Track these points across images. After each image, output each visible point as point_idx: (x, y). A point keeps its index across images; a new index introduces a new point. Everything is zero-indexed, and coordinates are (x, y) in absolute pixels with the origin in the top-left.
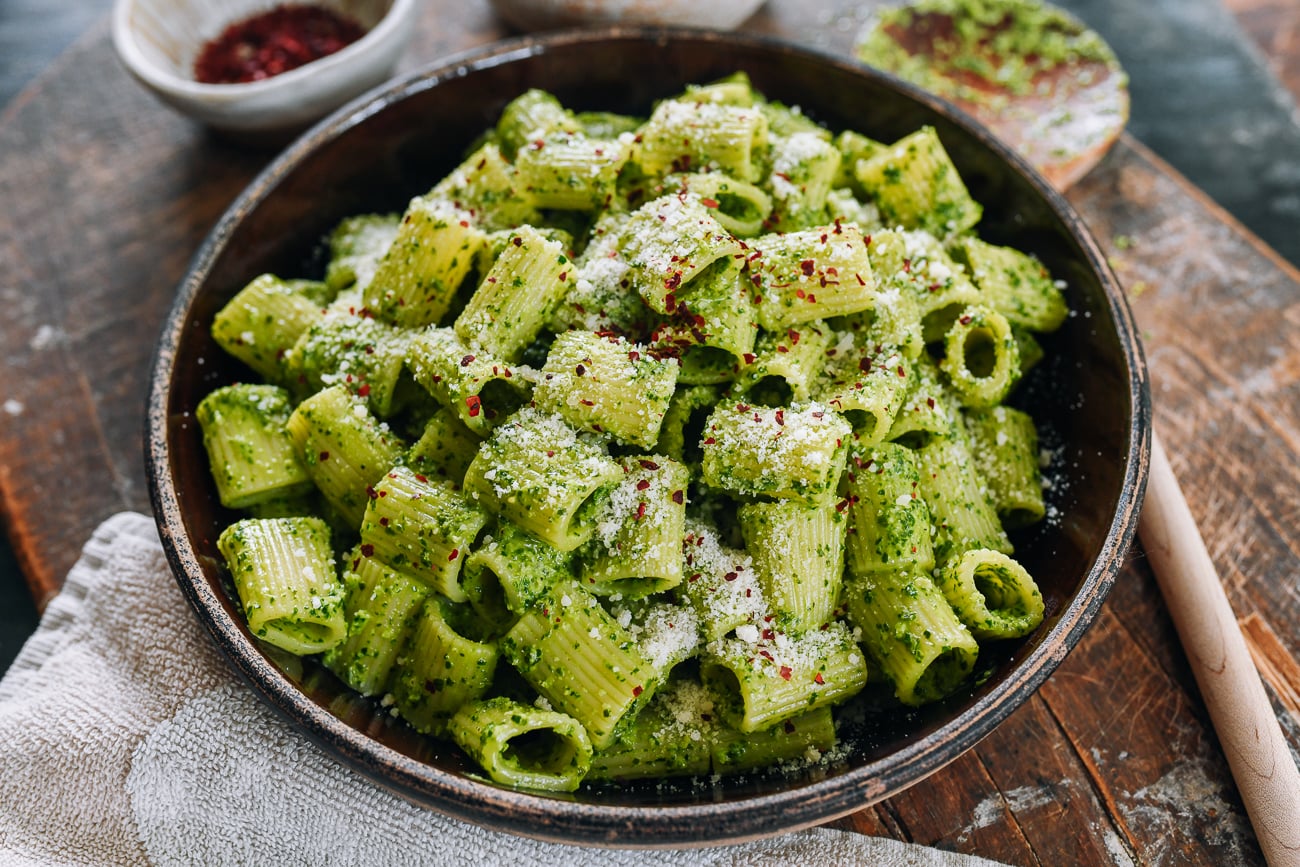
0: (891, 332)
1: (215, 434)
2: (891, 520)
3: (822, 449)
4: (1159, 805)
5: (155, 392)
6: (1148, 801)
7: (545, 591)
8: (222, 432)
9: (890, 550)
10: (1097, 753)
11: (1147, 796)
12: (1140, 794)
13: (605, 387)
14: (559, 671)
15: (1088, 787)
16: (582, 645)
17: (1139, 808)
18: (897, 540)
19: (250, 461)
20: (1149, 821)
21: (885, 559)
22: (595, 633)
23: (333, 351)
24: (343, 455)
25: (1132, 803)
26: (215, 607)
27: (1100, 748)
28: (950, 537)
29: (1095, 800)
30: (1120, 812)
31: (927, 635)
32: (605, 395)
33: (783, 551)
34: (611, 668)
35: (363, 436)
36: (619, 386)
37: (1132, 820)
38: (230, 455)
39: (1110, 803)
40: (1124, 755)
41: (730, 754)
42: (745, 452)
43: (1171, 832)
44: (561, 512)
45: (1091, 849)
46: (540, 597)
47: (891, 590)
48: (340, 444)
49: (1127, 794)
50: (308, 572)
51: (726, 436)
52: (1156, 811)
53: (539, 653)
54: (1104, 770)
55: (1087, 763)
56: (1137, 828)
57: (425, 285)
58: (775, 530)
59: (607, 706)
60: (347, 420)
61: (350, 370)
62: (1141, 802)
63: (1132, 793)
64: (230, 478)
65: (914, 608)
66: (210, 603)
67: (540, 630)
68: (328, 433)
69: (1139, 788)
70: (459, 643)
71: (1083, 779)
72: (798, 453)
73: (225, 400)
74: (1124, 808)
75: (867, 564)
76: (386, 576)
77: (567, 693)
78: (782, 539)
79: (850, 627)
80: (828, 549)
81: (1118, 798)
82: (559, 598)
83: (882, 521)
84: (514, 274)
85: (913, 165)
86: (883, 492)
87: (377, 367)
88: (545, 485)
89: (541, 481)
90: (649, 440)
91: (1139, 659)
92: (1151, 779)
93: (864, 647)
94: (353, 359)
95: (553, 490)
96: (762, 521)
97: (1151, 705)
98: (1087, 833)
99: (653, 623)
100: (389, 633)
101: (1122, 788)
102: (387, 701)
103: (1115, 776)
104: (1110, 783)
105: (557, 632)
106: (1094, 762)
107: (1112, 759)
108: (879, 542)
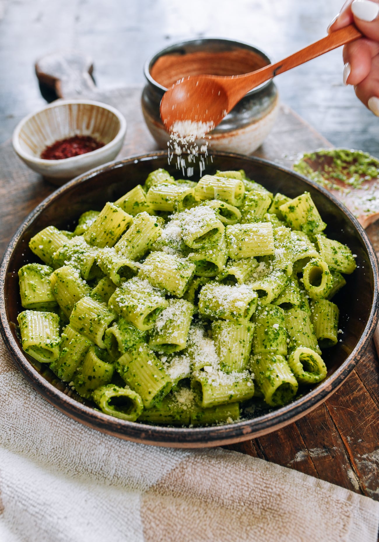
0: (280, 264)
1: (23, 280)
2: (270, 333)
3: (243, 301)
4: (372, 462)
5: (3, 262)
6: (368, 459)
7: (134, 345)
8: (26, 279)
9: (268, 344)
10: (349, 438)
11: (367, 457)
12: (365, 456)
13: (165, 271)
14: (134, 376)
15: (343, 451)
16: (145, 367)
17: (363, 462)
18: (271, 340)
19: (34, 291)
20: (367, 467)
21: (266, 347)
22: (150, 362)
23: (70, 253)
24: (68, 291)
25: (361, 459)
26: (11, 338)
27: (351, 436)
28: (295, 344)
29: (346, 456)
30: (355, 462)
31: (277, 376)
32: (165, 274)
33: (226, 339)
34: (153, 376)
35: (76, 284)
36: (170, 271)
37: (360, 465)
38: (27, 288)
39: (352, 458)
40: (360, 440)
41: (197, 416)
42: (214, 300)
43: (375, 472)
44: (141, 314)
45: (341, 475)
46: (131, 347)
47: (267, 359)
48: (67, 286)
49: (359, 455)
50: (48, 331)
51: (208, 293)
52: (370, 463)
53: (128, 368)
54: (351, 445)
55: (344, 442)
56: (361, 469)
57: (107, 232)
58: (223, 331)
59: (150, 390)
60: (70, 278)
61: (75, 261)
62: (364, 459)
63: (361, 455)
64: (26, 296)
65: (274, 366)
66: (9, 337)
67: (130, 360)
68: (63, 282)
69: (365, 454)
70: (99, 362)
71: (342, 448)
72: (234, 301)
73: (29, 268)
74: (357, 461)
75: (259, 349)
76: (77, 335)
77: (136, 384)
78: (225, 335)
79: (250, 372)
80: (244, 341)
81: (355, 457)
82: (138, 348)
83: (266, 333)
84: (138, 228)
85: (299, 205)
86: (268, 322)
87: (85, 260)
88: (137, 304)
89: (135, 302)
90: (180, 293)
91: (373, 404)
92: (370, 451)
93: (254, 381)
94: (77, 257)
95: (140, 306)
96: (219, 328)
97: (374, 423)
98: (340, 469)
99: (173, 363)
100: (75, 357)
101: (358, 453)
102: (71, 384)
103: (355, 448)
104: (353, 450)
105: (136, 361)
106: (347, 441)
107: (355, 441)
108: (264, 341)
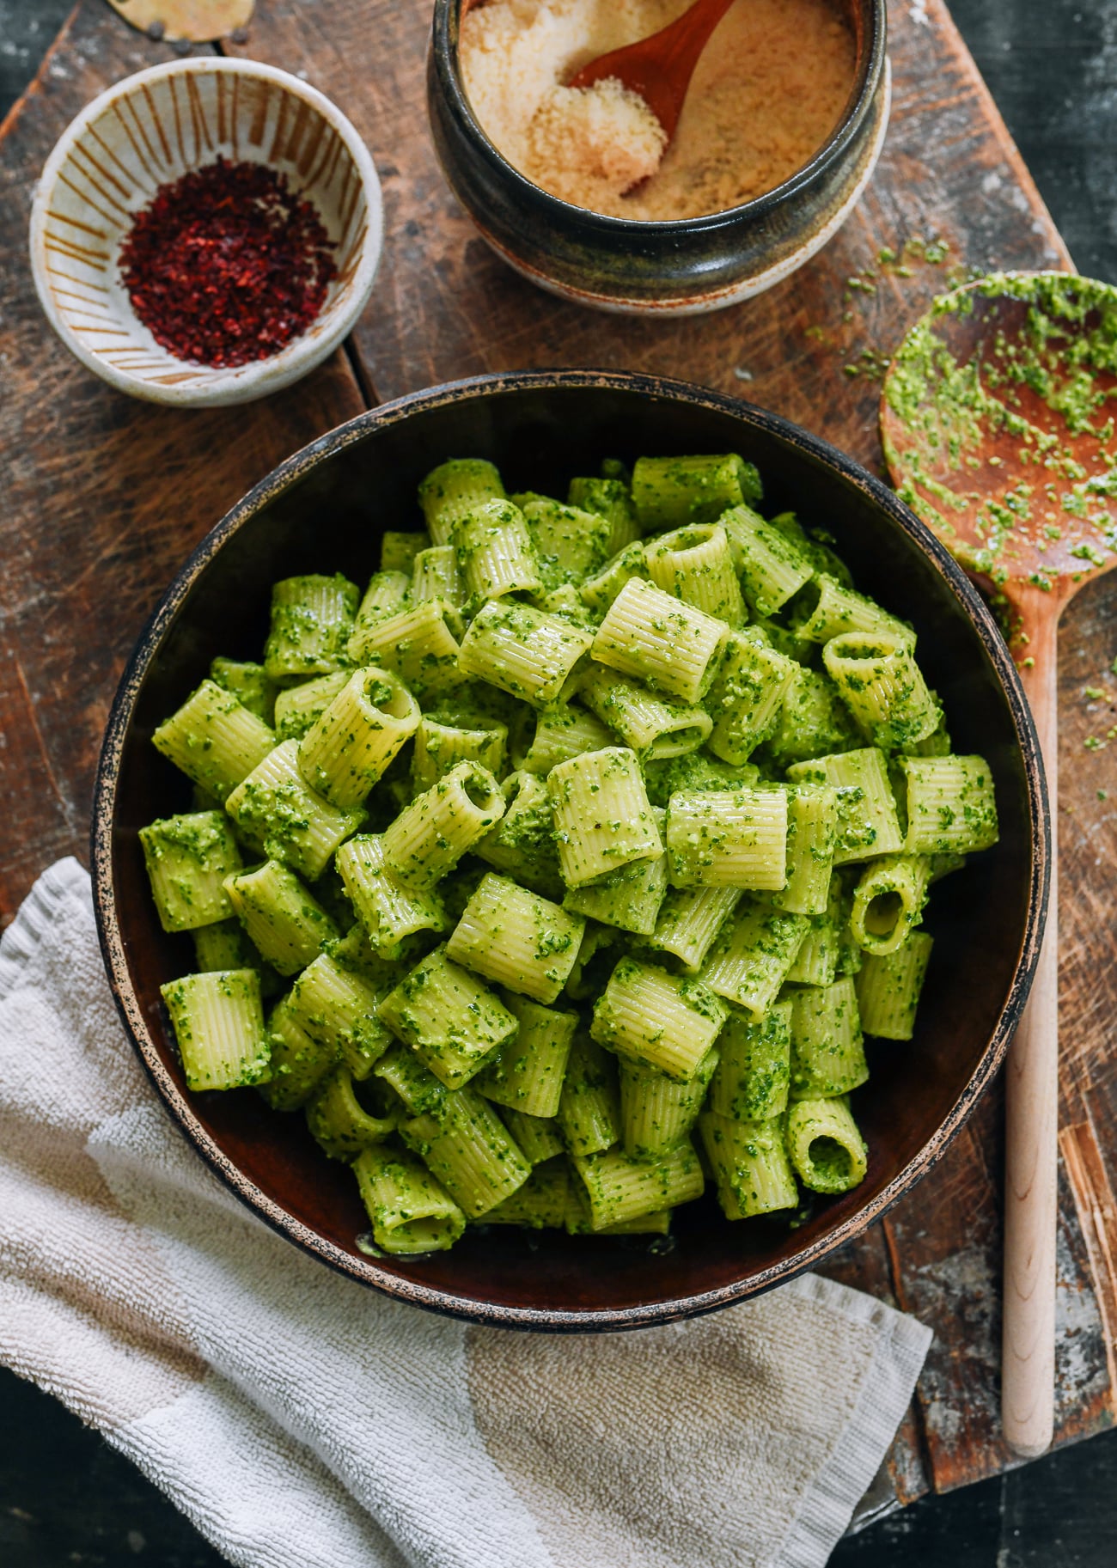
1: (156, 867)
2: (750, 1086)
4: (938, 1282)
5: (100, 830)
6: (930, 1276)
8: (162, 868)
9: (743, 1111)
10: (900, 1228)
11: (930, 1272)
12: (924, 1270)
13: (508, 961)
14: (444, 1165)
15: (883, 1255)
17: (920, 1282)
18: (751, 1104)
20: (923, 1293)
21: (737, 1116)
25: (915, 1276)
26: (161, 1072)
27: (904, 1223)
30: (902, 1282)
31: (755, 1196)
37: (910, 1290)
38: (170, 893)
39: (897, 1273)
40: (922, 1233)
43: (939, 1305)
46: (435, 1107)
48: (271, 923)
49: (913, 1268)
52: (932, 1286)
53: (429, 1147)
54: (901, 1244)
55: (889, 1236)
56: (912, 1297)
59: (479, 1201)
62: (922, 1276)
63: (918, 1267)
65: (751, 1167)
66: (156, 1067)
67: (433, 1133)
69: (925, 1264)
71: (881, 1247)
74: (907, 1279)
80: (689, 1100)
81: (904, 1270)
83: (743, 1085)
86: (749, 1058)
87: (308, 851)
90: (551, 995)
91: (968, 1148)
92: (938, 1258)
97: (962, 1193)
101: (911, 1261)
103: (908, 1250)
104: (902, 1256)
105: (447, 1137)
106: (895, 1235)
107: (911, 1236)
108: (735, 1101)
